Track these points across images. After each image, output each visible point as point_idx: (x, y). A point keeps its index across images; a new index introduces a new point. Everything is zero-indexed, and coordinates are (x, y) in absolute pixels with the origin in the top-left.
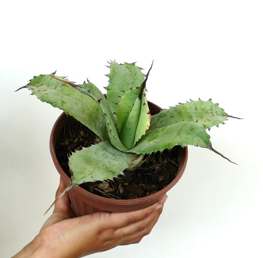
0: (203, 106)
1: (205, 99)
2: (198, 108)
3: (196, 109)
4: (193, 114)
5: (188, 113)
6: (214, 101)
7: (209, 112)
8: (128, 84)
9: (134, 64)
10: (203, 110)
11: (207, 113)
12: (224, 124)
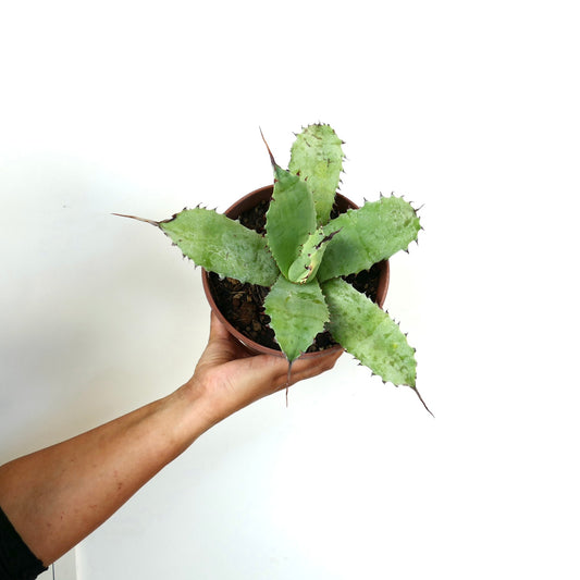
0: (396, 344)
1: (411, 342)
2: (390, 338)
3: (387, 336)
4: (375, 335)
5: (374, 328)
6: (416, 357)
7: (395, 356)
8: (372, 233)
9: (419, 228)
10: (391, 346)
11: (391, 353)
12: (384, 382)
